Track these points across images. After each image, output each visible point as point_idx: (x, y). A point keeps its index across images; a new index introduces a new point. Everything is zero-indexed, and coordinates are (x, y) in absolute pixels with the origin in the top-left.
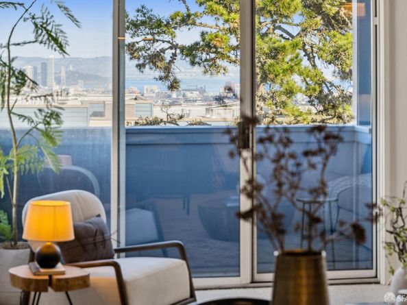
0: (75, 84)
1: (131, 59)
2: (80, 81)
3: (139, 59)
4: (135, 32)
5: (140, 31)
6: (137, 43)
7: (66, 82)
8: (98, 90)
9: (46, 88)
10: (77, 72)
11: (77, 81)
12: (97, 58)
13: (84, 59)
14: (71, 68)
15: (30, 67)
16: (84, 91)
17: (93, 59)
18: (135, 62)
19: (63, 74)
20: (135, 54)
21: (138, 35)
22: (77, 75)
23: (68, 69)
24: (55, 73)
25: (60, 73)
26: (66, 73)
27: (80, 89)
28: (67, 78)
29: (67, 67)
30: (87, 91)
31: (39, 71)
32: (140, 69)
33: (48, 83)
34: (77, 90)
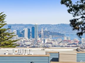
0: (48, 37)
1: (74, 29)
2: (50, 36)
3: (78, 29)
4: (76, 12)
5: (79, 12)
6: (78, 19)
7: (44, 36)
8: (59, 40)
9: (34, 39)
10: (49, 31)
11: (49, 36)
12: (58, 24)
13: (52, 25)
14: (46, 30)
15: (26, 29)
16: (52, 40)
17: (56, 25)
18: (76, 31)
19: (42, 32)
20: (76, 27)
21: (78, 15)
22: (49, 33)
23: (45, 30)
24: (39, 32)
25: (41, 32)
26: (44, 32)
27: (50, 40)
28: (44, 34)
29: (44, 29)
30: (54, 41)
31: (31, 31)
32: (79, 36)
33: (35, 37)
34: (49, 40)
